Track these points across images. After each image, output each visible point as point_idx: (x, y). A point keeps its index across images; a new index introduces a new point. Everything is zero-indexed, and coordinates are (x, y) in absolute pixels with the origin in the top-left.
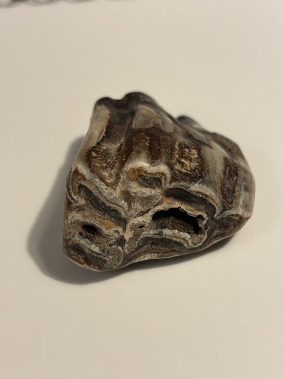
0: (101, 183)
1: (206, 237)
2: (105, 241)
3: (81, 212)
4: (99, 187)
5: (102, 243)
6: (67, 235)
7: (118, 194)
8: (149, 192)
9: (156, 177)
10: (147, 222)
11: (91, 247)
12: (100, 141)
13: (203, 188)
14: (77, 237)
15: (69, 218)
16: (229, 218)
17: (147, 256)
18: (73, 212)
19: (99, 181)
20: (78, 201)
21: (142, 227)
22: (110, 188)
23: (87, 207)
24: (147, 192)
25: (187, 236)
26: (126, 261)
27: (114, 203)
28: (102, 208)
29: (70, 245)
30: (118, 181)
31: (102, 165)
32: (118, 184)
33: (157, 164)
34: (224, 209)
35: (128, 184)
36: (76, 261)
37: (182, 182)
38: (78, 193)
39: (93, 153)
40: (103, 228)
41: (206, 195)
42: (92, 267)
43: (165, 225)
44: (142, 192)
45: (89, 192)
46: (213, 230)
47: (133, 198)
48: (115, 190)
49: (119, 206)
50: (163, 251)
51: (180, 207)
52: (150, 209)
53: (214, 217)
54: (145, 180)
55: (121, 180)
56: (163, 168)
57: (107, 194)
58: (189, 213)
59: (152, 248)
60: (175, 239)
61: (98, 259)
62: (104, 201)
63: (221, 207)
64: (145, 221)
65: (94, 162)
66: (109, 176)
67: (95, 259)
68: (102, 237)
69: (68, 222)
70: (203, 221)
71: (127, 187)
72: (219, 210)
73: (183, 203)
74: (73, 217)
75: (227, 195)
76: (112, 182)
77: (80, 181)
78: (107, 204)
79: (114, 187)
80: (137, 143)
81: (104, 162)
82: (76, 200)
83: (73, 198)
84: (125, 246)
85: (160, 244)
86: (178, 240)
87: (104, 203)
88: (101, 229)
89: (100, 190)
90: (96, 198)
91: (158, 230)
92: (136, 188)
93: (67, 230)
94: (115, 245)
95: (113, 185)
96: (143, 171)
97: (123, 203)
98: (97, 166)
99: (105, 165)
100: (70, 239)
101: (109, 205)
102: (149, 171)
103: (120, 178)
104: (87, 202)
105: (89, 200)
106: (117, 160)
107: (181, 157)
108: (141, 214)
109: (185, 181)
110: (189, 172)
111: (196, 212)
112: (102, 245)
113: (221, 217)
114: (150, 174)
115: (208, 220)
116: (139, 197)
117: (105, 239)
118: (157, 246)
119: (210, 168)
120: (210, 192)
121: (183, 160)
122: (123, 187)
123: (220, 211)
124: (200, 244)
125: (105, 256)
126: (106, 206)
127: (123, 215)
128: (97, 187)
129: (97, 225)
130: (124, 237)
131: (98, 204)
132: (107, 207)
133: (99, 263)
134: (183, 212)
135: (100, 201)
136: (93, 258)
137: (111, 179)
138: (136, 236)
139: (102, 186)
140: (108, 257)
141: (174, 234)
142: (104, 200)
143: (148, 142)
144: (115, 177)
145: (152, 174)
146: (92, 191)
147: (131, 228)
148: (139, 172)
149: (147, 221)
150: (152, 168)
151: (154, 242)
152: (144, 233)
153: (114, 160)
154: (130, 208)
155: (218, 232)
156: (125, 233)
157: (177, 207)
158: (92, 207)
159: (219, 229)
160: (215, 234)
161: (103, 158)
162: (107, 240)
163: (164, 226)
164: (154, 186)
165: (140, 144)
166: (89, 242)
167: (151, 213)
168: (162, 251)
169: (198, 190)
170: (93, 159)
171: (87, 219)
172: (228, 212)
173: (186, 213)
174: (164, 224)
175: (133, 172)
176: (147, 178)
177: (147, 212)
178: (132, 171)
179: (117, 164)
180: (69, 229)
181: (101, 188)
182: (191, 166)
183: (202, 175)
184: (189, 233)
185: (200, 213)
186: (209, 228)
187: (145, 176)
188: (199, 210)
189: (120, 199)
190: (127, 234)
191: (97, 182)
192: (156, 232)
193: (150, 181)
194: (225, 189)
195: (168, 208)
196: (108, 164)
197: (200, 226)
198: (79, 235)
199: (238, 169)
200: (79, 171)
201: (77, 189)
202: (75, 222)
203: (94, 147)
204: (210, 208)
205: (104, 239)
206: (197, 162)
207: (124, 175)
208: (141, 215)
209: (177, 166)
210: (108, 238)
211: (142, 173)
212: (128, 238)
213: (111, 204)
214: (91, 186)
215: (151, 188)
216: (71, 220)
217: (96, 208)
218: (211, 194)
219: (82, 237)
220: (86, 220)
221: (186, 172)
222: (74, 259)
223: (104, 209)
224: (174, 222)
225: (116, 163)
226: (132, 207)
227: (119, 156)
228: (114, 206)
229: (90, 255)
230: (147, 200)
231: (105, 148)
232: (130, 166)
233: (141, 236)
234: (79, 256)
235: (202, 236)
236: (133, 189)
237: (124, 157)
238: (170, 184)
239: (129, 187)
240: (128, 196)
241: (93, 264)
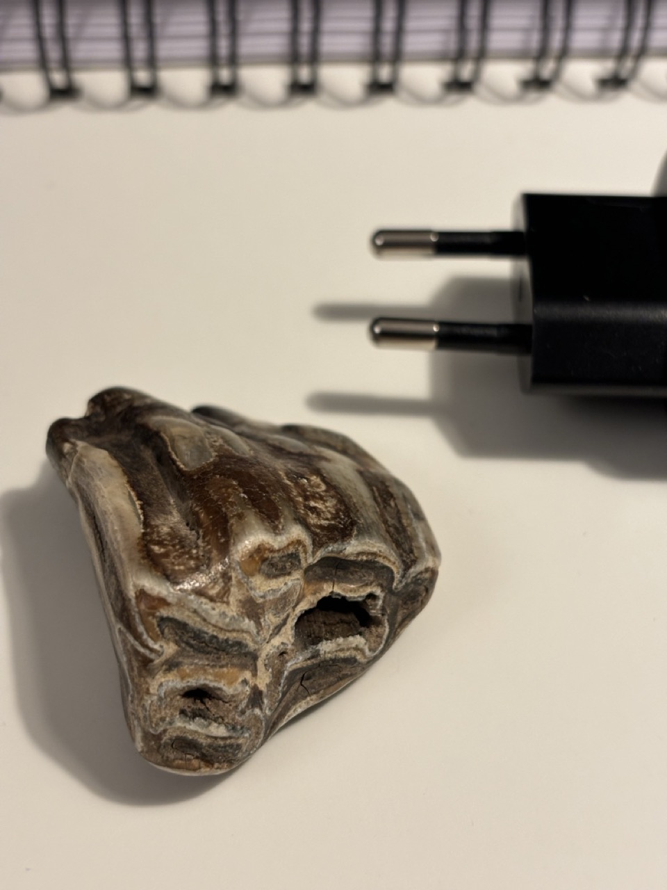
0: (200, 601)
1: (387, 630)
2: (231, 708)
3: (175, 672)
4: (200, 610)
5: (228, 714)
6: (157, 725)
7: (234, 609)
8: (283, 585)
9: (290, 552)
10: (288, 642)
11: (210, 731)
12: (145, 519)
13: (365, 543)
14: (180, 722)
15: (152, 691)
16: (416, 581)
17: (300, 707)
18: (158, 677)
19: (196, 597)
20: (162, 653)
21: (282, 654)
22: (219, 604)
23: (183, 656)
24: (280, 585)
25: (358, 640)
26: (268, 732)
27: (234, 630)
28: (212, 647)
29: (165, 743)
30: (229, 584)
31: (187, 566)
32: (229, 590)
33: (283, 526)
34: (407, 566)
35: (248, 584)
36: (183, 768)
37: (331, 545)
38: (161, 636)
39: (152, 547)
40: (222, 685)
41: (374, 554)
42: (218, 768)
43: (317, 635)
44: (272, 590)
45: (181, 626)
46: (394, 613)
47: (260, 608)
48: (228, 603)
49: (243, 631)
50: (325, 686)
51: (332, 592)
52: (288, 616)
53: (394, 587)
54: (272, 565)
55: (234, 581)
56: (297, 532)
57: (218, 617)
58: (350, 597)
59: (305, 688)
60: (342, 655)
61: (227, 748)
62: (215, 633)
63: (400, 566)
64: (285, 641)
65: (169, 565)
66: (211, 583)
67: (221, 751)
68: (223, 701)
69: (153, 699)
70: (377, 602)
71: (248, 591)
72: (398, 573)
73: (336, 583)
74: (161, 685)
75: (400, 539)
76: (220, 590)
77: (159, 611)
78: (221, 636)
79: (225, 599)
80: (225, 500)
81: (188, 559)
82: (159, 651)
83: (152, 650)
84: (263, 703)
85: (317, 674)
86: (347, 654)
87: (216, 637)
88: (220, 689)
89: (203, 614)
90: (198, 632)
91: (310, 650)
92: (263, 587)
93: (155, 715)
94: (249, 709)
95: (222, 597)
96: (266, 549)
97: (248, 624)
98: (180, 570)
100: (165, 731)
101: (225, 638)
102: (276, 546)
103: (230, 579)
104: (179, 646)
105: (183, 642)
106: (209, 547)
107: (306, 498)
108: (276, 632)
109: (334, 540)
110: (333, 522)
111: (361, 590)
112: (228, 717)
113: (404, 583)
114: (279, 551)
115: (385, 597)
116: (270, 600)
117: (230, 705)
118: (311, 680)
119: (355, 500)
120: (378, 545)
121: (312, 504)
122: (241, 592)
123: (400, 573)
124: (382, 646)
125: (238, 738)
126: (220, 640)
127: (252, 646)
128: (195, 612)
129: (212, 684)
130: (258, 688)
131: (202, 642)
132: (222, 642)
133: (230, 755)
134: (340, 598)
135: (206, 635)
136: (217, 751)
137: (217, 586)
138: (277, 675)
139: (204, 607)
140: (244, 737)
141: (339, 645)
142: (213, 631)
143: (241, 490)
144: (221, 580)
145: (282, 549)
146: (187, 622)
147: (265, 665)
148: (261, 554)
149: (289, 639)
150: (279, 538)
151: (306, 675)
152: (289, 664)
153: (204, 547)
154: (260, 628)
155: (404, 613)
156: (256, 679)
157: (328, 595)
158: (192, 653)
159: (404, 606)
160: (399, 618)
161: (180, 551)
162: (234, 704)
163: (316, 637)
164: (289, 571)
165: (230, 500)
166: (205, 723)
167: (291, 623)
168: (323, 685)
169: (359, 549)
170: (162, 560)
171: (190, 680)
172: (413, 571)
173: (344, 598)
174: (314, 633)
175: (251, 559)
176: (275, 560)
177: (284, 622)
178: (248, 557)
180: (158, 711)
181: (203, 611)
182: (329, 509)
183: (351, 518)
184: (360, 634)
185: (369, 590)
186: (389, 612)
187: (272, 558)
188: (367, 585)
189: (241, 619)
190: (261, 678)
191: (192, 601)
192: (308, 654)
193: (280, 565)
194: (392, 529)
195: (316, 602)
196: (197, 558)
197: (374, 613)
198: (182, 715)
199: (387, 484)
200: (149, 592)
201: (158, 629)
202: (167, 693)
203: (144, 534)
204: (383, 574)
205: (227, 705)
206: (332, 497)
207: (237, 570)
208: (277, 634)
209: (312, 519)
210: (235, 701)
211: (265, 553)
212: (264, 685)
213: (228, 635)
214: (183, 614)
215: (284, 575)
216: (157, 693)
217: (200, 652)
218: (380, 549)
219: (188, 719)
220: (188, 682)
221: (329, 524)
222: (179, 767)
223: (215, 648)
224: (327, 622)
225: (210, 552)
226: (263, 624)
227: (209, 536)
228: (235, 634)
229: (210, 746)
230: (283, 601)
231: (165, 529)
233: (286, 673)
234: (188, 756)
235: (380, 630)
236: (258, 591)
237: (219, 534)
238: (313, 556)
239: (251, 589)
240: (252, 609)
241: (218, 762)
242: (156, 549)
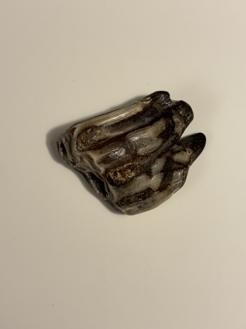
7: (79, 154)
22: (77, 150)
34: (117, 204)
35: (84, 157)
47: (83, 162)
63: (116, 202)
65: (83, 135)
66: (80, 147)
75: (125, 201)
76: (80, 149)
79: (79, 151)
92: (87, 161)
96: (93, 161)
98: (82, 138)
99: (84, 141)
102: (95, 164)
103: (83, 152)
106: (90, 145)
107: (120, 171)
121: (119, 174)
122: (82, 155)
139: (75, 146)
144: (82, 149)
170: (84, 133)
178: (89, 156)
179: (88, 147)
182: (120, 179)
183: (120, 186)
191: (75, 142)
194: (127, 199)
200: (75, 130)
203: (96, 126)
206: (126, 180)
207: (85, 153)
209: (111, 173)
221: (113, 179)
227: (94, 144)
232: (90, 153)
237: (94, 147)
240: (82, 159)
242: (90, 130)
